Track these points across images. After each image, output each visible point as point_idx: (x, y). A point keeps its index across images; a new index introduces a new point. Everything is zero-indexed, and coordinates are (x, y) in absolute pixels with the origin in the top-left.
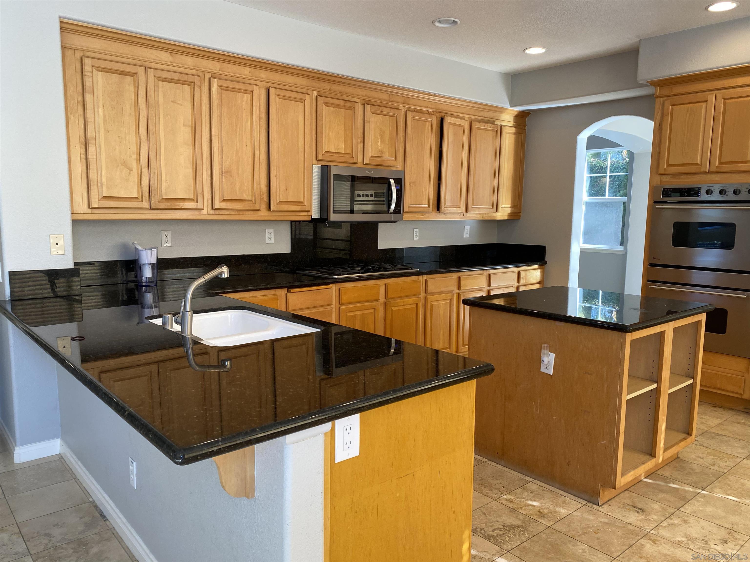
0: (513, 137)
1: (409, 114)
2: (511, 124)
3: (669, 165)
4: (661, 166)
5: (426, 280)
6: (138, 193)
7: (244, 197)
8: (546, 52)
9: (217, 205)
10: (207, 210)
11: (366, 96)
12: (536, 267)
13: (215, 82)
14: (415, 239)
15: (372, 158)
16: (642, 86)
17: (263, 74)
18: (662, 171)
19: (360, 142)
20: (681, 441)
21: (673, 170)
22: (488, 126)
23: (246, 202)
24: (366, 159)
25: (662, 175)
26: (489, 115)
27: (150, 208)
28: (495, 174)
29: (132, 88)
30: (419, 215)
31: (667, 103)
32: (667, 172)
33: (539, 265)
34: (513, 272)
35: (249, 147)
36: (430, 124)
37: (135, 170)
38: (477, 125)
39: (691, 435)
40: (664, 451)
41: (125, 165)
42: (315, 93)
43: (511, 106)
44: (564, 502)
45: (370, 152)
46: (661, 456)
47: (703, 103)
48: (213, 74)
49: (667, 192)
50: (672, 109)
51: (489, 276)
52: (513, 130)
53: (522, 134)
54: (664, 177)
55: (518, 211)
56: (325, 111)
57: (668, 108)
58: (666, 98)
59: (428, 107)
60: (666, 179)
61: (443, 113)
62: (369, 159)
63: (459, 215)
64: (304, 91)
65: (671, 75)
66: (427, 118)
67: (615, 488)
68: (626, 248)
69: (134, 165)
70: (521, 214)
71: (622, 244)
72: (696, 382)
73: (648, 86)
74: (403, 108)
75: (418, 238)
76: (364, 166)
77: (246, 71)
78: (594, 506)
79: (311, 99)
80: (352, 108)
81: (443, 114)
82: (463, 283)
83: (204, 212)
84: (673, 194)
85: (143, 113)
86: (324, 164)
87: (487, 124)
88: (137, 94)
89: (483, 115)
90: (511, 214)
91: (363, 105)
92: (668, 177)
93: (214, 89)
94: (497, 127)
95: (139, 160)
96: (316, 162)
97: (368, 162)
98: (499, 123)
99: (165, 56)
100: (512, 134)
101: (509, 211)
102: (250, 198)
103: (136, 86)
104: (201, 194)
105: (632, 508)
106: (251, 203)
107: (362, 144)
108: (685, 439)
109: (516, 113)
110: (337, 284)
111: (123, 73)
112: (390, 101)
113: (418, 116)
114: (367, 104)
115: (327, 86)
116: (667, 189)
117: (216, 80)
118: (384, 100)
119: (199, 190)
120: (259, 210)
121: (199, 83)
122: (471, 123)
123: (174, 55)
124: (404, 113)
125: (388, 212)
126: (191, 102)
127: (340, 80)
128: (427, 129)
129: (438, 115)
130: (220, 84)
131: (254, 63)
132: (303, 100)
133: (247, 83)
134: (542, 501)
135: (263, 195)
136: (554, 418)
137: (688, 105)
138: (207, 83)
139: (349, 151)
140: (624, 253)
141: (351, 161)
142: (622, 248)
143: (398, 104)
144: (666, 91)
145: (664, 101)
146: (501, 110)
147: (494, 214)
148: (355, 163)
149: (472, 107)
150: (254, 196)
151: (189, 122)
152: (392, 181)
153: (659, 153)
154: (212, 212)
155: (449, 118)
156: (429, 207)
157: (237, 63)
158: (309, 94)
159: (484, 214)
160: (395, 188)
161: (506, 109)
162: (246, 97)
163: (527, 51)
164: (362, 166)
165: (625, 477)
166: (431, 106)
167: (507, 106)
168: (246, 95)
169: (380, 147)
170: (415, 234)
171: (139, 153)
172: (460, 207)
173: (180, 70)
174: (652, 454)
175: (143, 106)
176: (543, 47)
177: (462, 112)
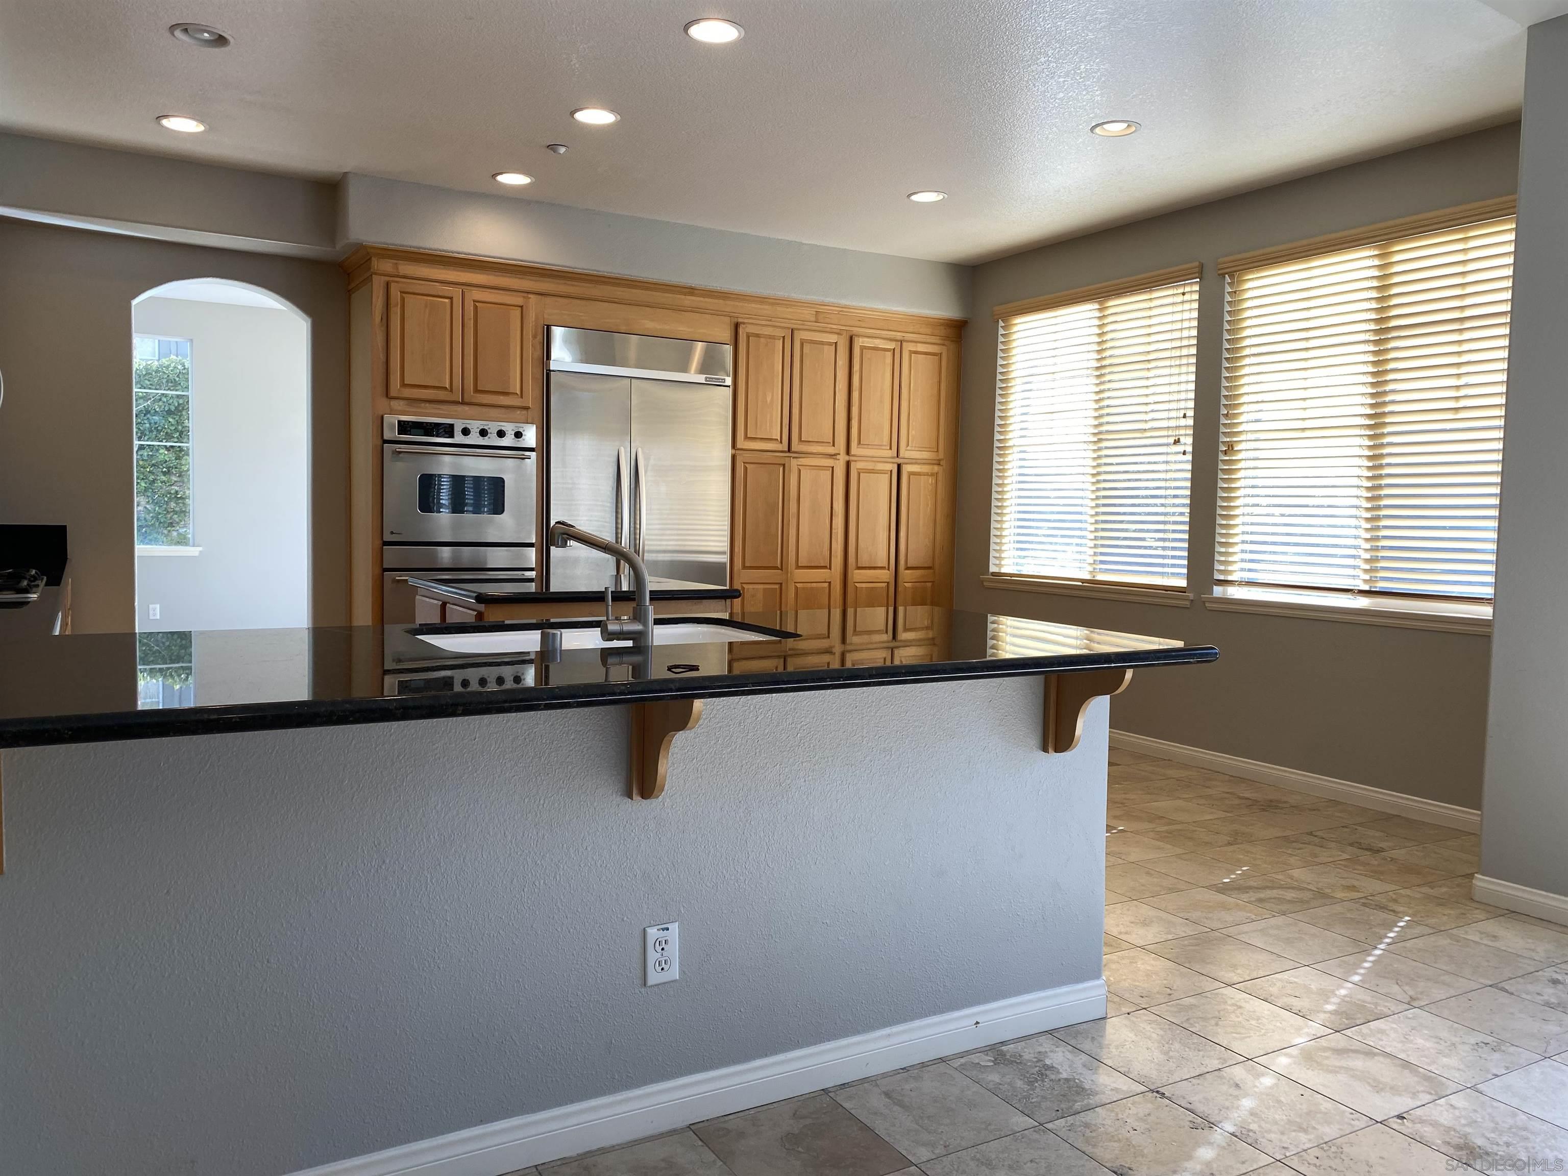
3: (404, 385)
4: (391, 386)
18: (393, 393)
21: (408, 393)
31: (394, 287)
32: (401, 396)
47: (446, 300)
49: (404, 428)
54: (395, 403)
57: (397, 295)
58: (390, 279)
60: (398, 406)
84: (413, 430)
92: (402, 402)
116: (405, 422)
137: (422, 297)
144: (388, 267)
145: (388, 283)
153: (386, 363)
163: (167, 121)
176: (201, 121)
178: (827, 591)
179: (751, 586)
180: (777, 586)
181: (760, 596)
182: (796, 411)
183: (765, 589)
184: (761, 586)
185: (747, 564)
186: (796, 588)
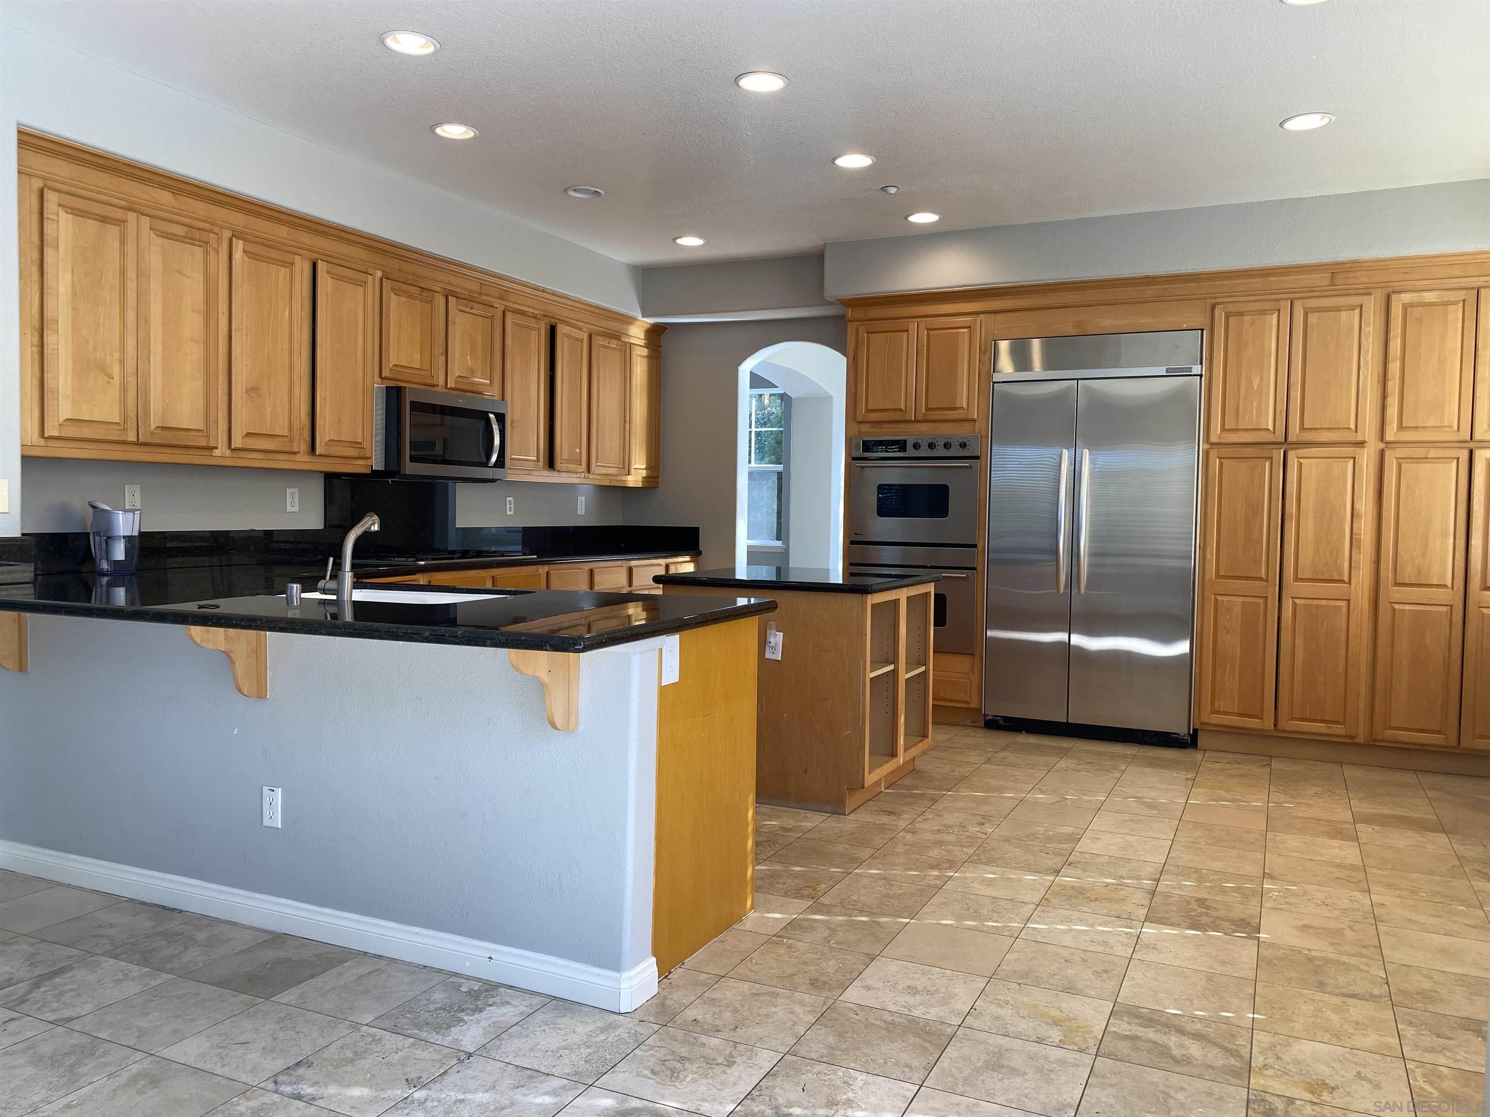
0: (645, 361)
1: (509, 316)
2: (642, 343)
3: (868, 411)
4: (858, 412)
5: (548, 572)
6: (120, 417)
7: (278, 431)
8: (704, 245)
9: (237, 442)
10: (221, 450)
11: (449, 283)
12: (687, 558)
13: (239, 247)
14: (509, 513)
15: (458, 380)
16: (830, 303)
17: (306, 239)
18: (860, 418)
19: (442, 354)
20: (919, 742)
21: (873, 417)
22: (614, 344)
23: (280, 439)
24: (451, 380)
25: (860, 423)
26: (614, 325)
27: (137, 443)
28: (625, 417)
29: (117, 245)
30: (525, 472)
31: (862, 329)
32: (866, 420)
33: (692, 556)
34: (659, 565)
35: (286, 351)
36: (537, 332)
37: (117, 378)
38: (598, 341)
39: (927, 737)
40: (905, 751)
41: (102, 368)
42: (379, 274)
43: (643, 316)
44: (806, 817)
45: (457, 369)
46: (901, 759)
47: (903, 333)
48: (234, 232)
49: (868, 446)
50: (868, 338)
51: (630, 570)
52: (645, 352)
53: (657, 358)
54: (863, 425)
55: (655, 475)
56: (394, 302)
57: (864, 336)
58: (860, 323)
59: (532, 308)
60: (865, 428)
61: (553, 318)
62: (456, 381)
63: (579, 476)
64: (363, 268)
65: (865, 294)
66: (532, 323)
67: (863, 787)
68: (787, 543)
69: (116, 370)
70: (660, 480)
71: (778, 538)
72: (929, 669)
73: (836, 304)
74: (499, 305)
75: (512, 513)
76: (447, 391)
77: (282, 232)
78: (841, 816)
79: (374, 280)
80: (431, 302)
81: (554, 321)
82: (597, 578)
83: (217, 453)
84: (874, 448)
85: (131, 286)
86: (392, 384)
87: (612, 340)
88: (123, 254)
89: (605, 326)
90: (646, 479)
91: (445, 298)
92: (868, 425)
93: (238, 255)
94: (626, 346)
95: (122, 362)
96: (380, 380)
97: (453, 386)
98: (626, 340)
99: (165, 197)
100: (644, 357)
101: (644, 473)
102: (285, 432)
103: (123, 242)
104: (214, 422)
105: (881, 813)
106: (287, 440)
107: (444, 357)
108: (922, 741)
109: (648, 326)
110: (425, 574)
111: (104, 220)
112: (481, 294)
113: (520, 320)
114: (452, 296)
115: (395, 264)
116: (868, 441)
117: (241, 242)
118: (474, 292)
119: (213, 417)
120: (298, 453)
121: (215, 245)
122: (590, 336)
123: (178, 196)
124: (501, 314)
125: (485, 465)
126: (204, 273)
127: (415, 256)
128: (533, 340)
129: (547, 320)
130: (248, 249)
131: (296, 220)
132: (363, 284)
133: (285, 251)
134: (780, 820)
135: (303, 429)
136: (785, 715)
137: (887, 334)
138: (225, 245)
139: (426, 366)
140: (783, 551)
141: (429, 382)
142: (779, 543)
143: (493, 300)
144: (859, 313)
145: (858, 327)
146: (629, 320)
147: (624, 478)
148: (434, 386)
149: (592, 312)
150: (291, 429)
151: (201, 307)
152: (492, 416)
153: (855, 394)
154: (228, 453)
155: (564, 326)
156: (538, 461)
157: (269, 218)
158: (372, 275)
159: (612, 478)
160: (497, 427)
161: (636, 319)
162: (283, 271)
163: (679, 241)
164: (444, 390)
165: (873, 774)
166: (537, 307)
167: (639, 315)
168: (283, 269)
169: (469, 363)
170: (508, 506)
171: (123, 350)
172: (580, 464)
173: (187, 221)
174: (893, 754)
175: (132, 274)
176: (700, 237)
177: (577, 319)
178: (1344, 610)
179: (1226, 598)
180: (1261, 601)
181: (1238, 609)
182: (1296, 394)
183: (1243, 603)
184: (1240, 599)
185: (1222, 573)
186: (1295, 605)
